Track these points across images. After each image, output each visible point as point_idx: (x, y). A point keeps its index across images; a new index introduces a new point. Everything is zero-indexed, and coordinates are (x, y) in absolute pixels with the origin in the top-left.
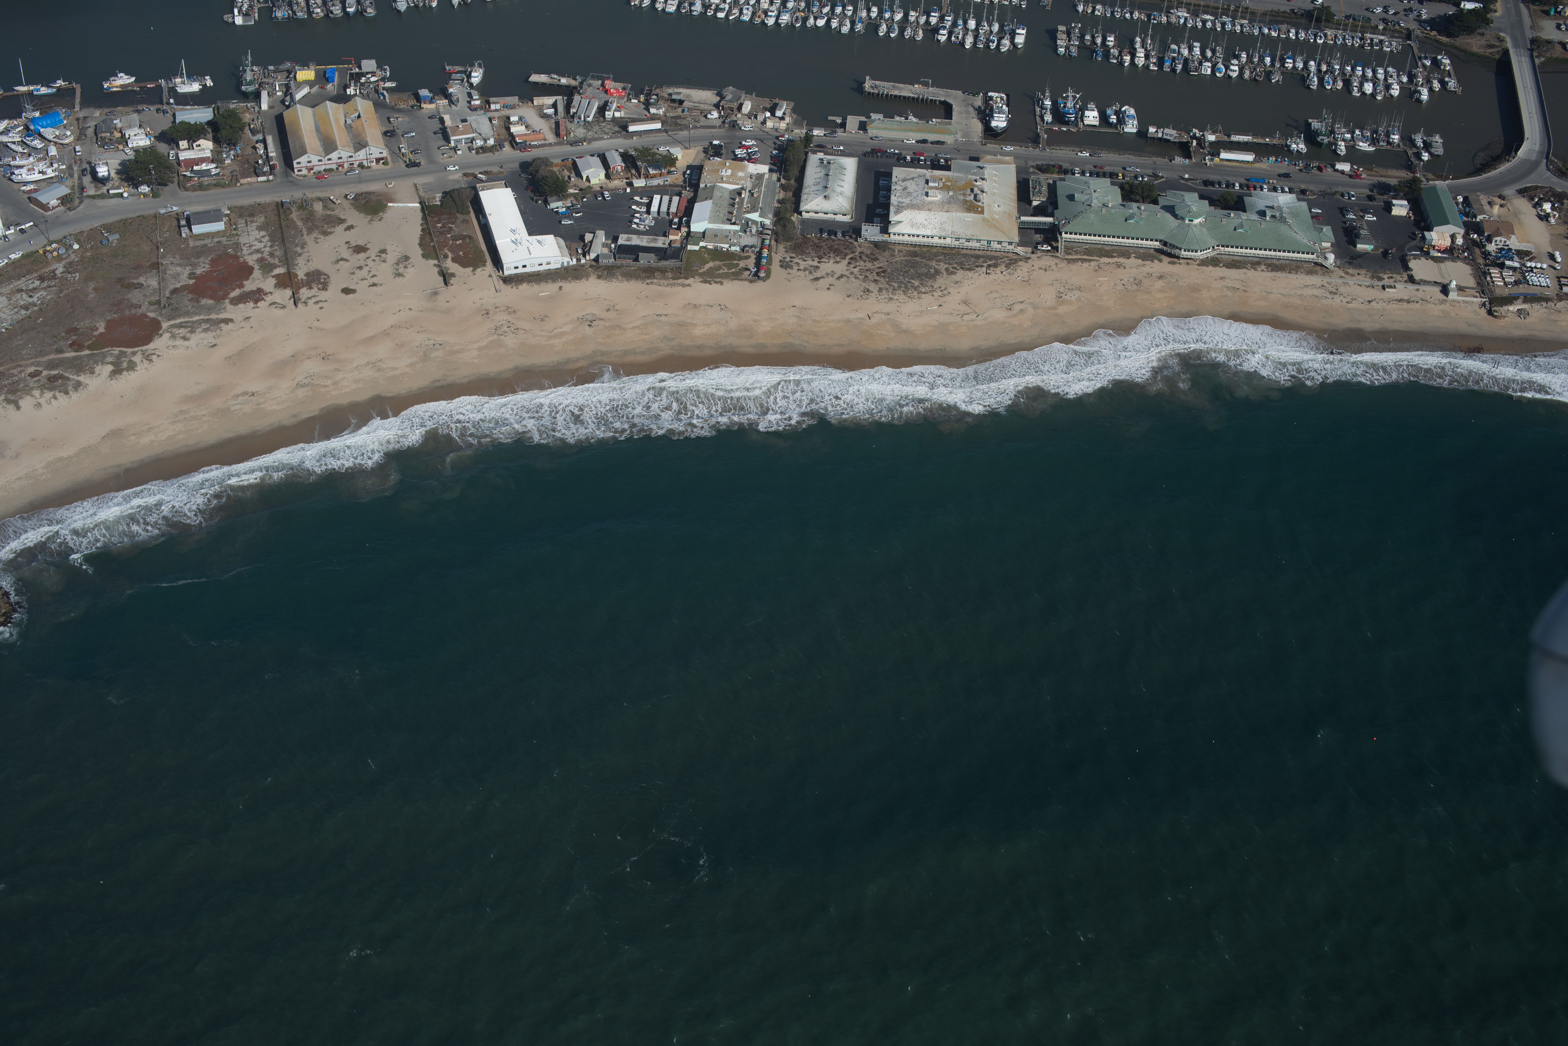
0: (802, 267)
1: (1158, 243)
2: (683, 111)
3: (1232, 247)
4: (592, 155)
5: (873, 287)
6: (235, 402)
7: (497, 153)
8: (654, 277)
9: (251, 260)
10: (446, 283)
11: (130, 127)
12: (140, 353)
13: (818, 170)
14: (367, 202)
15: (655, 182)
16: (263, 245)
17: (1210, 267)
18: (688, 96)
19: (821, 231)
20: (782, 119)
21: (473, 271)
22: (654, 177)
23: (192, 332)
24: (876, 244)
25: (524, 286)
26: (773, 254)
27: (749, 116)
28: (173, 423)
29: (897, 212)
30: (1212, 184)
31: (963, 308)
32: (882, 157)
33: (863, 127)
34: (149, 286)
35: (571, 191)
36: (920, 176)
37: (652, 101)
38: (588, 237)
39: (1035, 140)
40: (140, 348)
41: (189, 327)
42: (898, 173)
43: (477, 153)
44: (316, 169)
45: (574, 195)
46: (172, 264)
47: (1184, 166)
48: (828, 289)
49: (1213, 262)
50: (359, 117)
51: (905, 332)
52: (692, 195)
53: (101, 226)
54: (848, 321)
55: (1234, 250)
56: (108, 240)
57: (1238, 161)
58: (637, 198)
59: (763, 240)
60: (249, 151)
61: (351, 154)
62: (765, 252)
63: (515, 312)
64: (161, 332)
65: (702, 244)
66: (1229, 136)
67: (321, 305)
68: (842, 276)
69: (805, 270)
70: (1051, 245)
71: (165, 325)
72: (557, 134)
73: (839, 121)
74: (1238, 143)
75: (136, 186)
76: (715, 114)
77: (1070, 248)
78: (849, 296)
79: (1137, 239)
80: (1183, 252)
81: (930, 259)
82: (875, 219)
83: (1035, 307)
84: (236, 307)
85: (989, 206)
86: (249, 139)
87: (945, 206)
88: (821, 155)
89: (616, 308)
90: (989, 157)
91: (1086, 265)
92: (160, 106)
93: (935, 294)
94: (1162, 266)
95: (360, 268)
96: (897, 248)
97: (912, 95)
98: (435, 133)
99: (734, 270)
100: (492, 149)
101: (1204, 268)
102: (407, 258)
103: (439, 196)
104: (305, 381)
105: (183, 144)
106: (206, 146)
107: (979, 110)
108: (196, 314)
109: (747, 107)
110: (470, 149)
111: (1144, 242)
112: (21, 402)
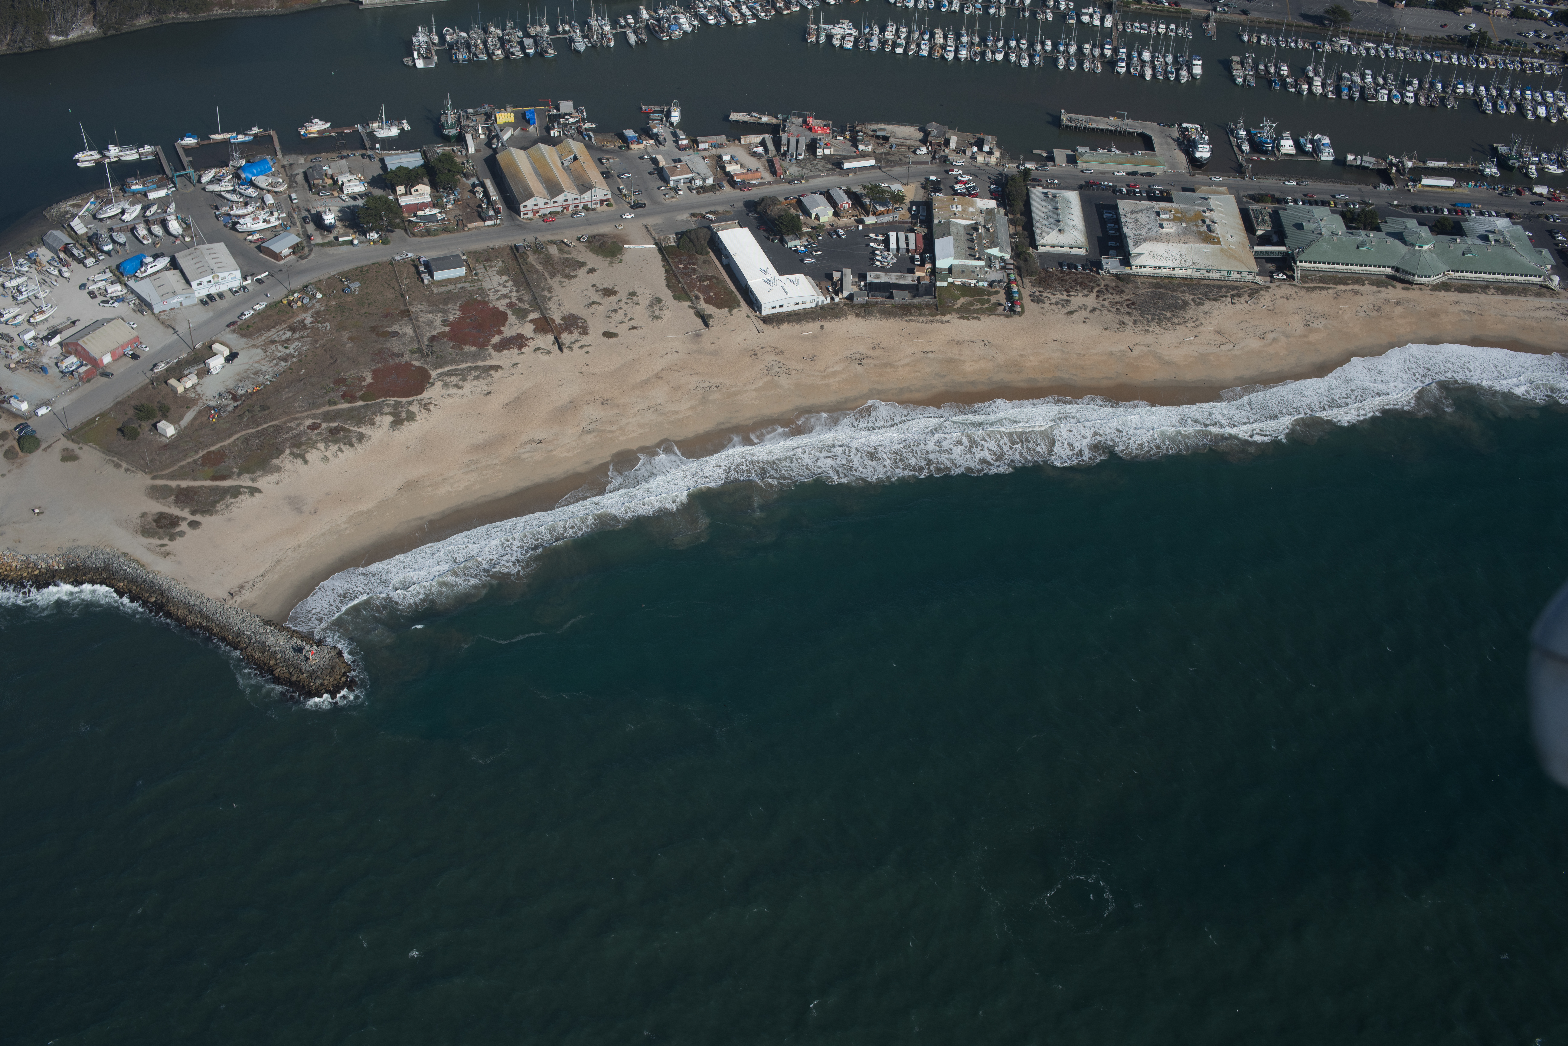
0: (1053, 301)
1: (1390, 270)
2: (891, 147)
3: (1462, 272)
4: (815, 193)
5: (1126, 319)
6: (525, 450)
7: (718, 193)
8: (912, 315)
9: (501, 305)
10: (707, 325)
11: (342, 173)
12: (416, 402)
13: (1044, 204)
14: (602, 244)
15: (885, 219)
16: (508, 290)
17: (1443, 292)
18: (892, 132)
19: (1061, 265)
20: (990, 153)
21: (730, 311)
22: (881, 214)
23: (464, 380)
24: (1118, 277)
25: (785, 326)
26: (1021, 289)
27: (957, 151)
28: (467, 473)
29: (1137, 243)
30: (1421, 210)
31: (1218, 338)
32: (1098, 190)
33: (1072, 160)
34: (406, 334)
35: (804, 229)
36: (1148, 208)
37: (859, 137)
38: (836, 275)
39: (1239, 170)
40: (415, 398)
41: (459, 375)
42: (1124, 206)
43: (698, 193)
44: (542, 212)
45: (807, 233)
46: (421, 311)
47: (1389, 193)
48: (1084, 322)
49: (1444, 287)
50: (575, 158)
51: (1169, 363)
52: (926, 231)
53: (338, 274)
54: (1111, 354)
55: (1464, 274)
56: (349, 288)
57: (1438, 187)
58: (872, 235)
59: (1009, 275)
60: (468, 195)
61: (576, 196)
62: (1015, 288)
63: (782, 352)
64: (431, 381)
65: (950, 280)
66: (1425, 162)
67: (586, 349)
68: (1094, 310)
69: (1057, 304)
70: (1284, 274)
71: (434, 373)
72: (773, 172)
73: (1045, 155)
74: (1433, 169)
75: (364, 233)
76: (924, 150)
77: (1306, 276)
78: (1106, 329)
79: (1370, 266)
80: (1416, 278)
81: (1174, 291)
82: (1111, 252)
83: (1287, 336)
84: (500, 354)
85: (1224, 236)
86: (464, 184)
87: (1182, 236)
88: (1040, 189)
89: (882, 345)
90: (1204, 188)
91: (1324, 292)
92: (364, 152)
93: (1188, 325)
94: (1396, 292)
95: (615, 311)
96: (1139, 280)
97: (1109, 128)
98: (650, 173)
99: (987, 305)
100: (712, 188)
101: (1437, 293)
102: (659, 301)
103: (672, 237)
104: (589, 427)
105: (401, 189)
106: (423, 192)
107: (1177, 140)
108: (462, 362)
109: (954, 142)
110: (690, 189)
111: (1377, 269)
112: (308, 456)
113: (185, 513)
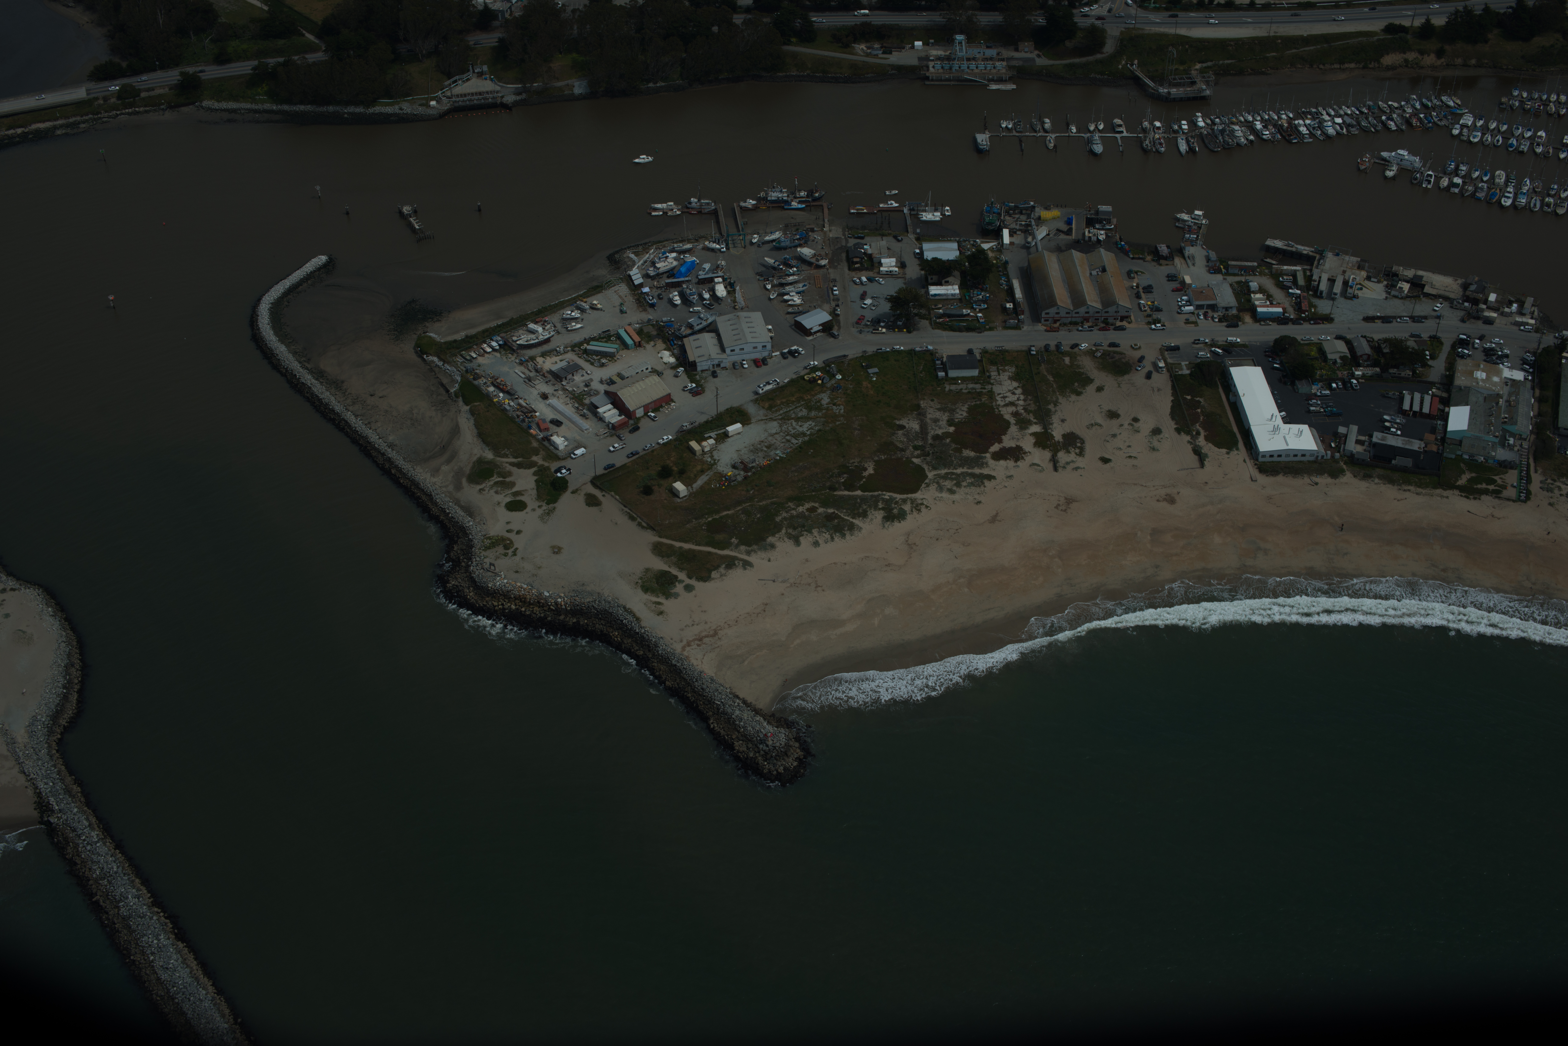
0: (1564, 492)
4: (1337, 337)
8: (1410, 483)
9: (1007, 413)
10: (1202, 464)
11: (880, 255)
12: (909, 500)
14: (1114, 362)
16: (1015, 398)
18: (1430, 280)
21: (1227, 453)
23: (958, 485)
25: (1280, 478)
26: (1532, 473)
27: (1494, 309)
34: (912, 429)
38: (1341, 431)
40: (910, 496)
41: (954, 479)
44: (1063, 321)
46: (930, 407)
50: (1104, 269)
52: (1445, 395)
53: (860, 357)
56: (868, 374)
61: (1098, 310)
62: (1525, 471)
64: (927, 481)
65: (1459, 452)
67: (1079, 471)
71: (931, 475)
72: (1299, 309)
84: (997, 463)
92: (905, 234)
98: (1174, 293)
99: (1491, 486)
100: (1234, 318)
102: (1160, 431)
103: (1186, 365)
108: (960, 466)
109: (1492, 300)
110: (1212, 316)
112: (801, 538)
113: (682, 576)
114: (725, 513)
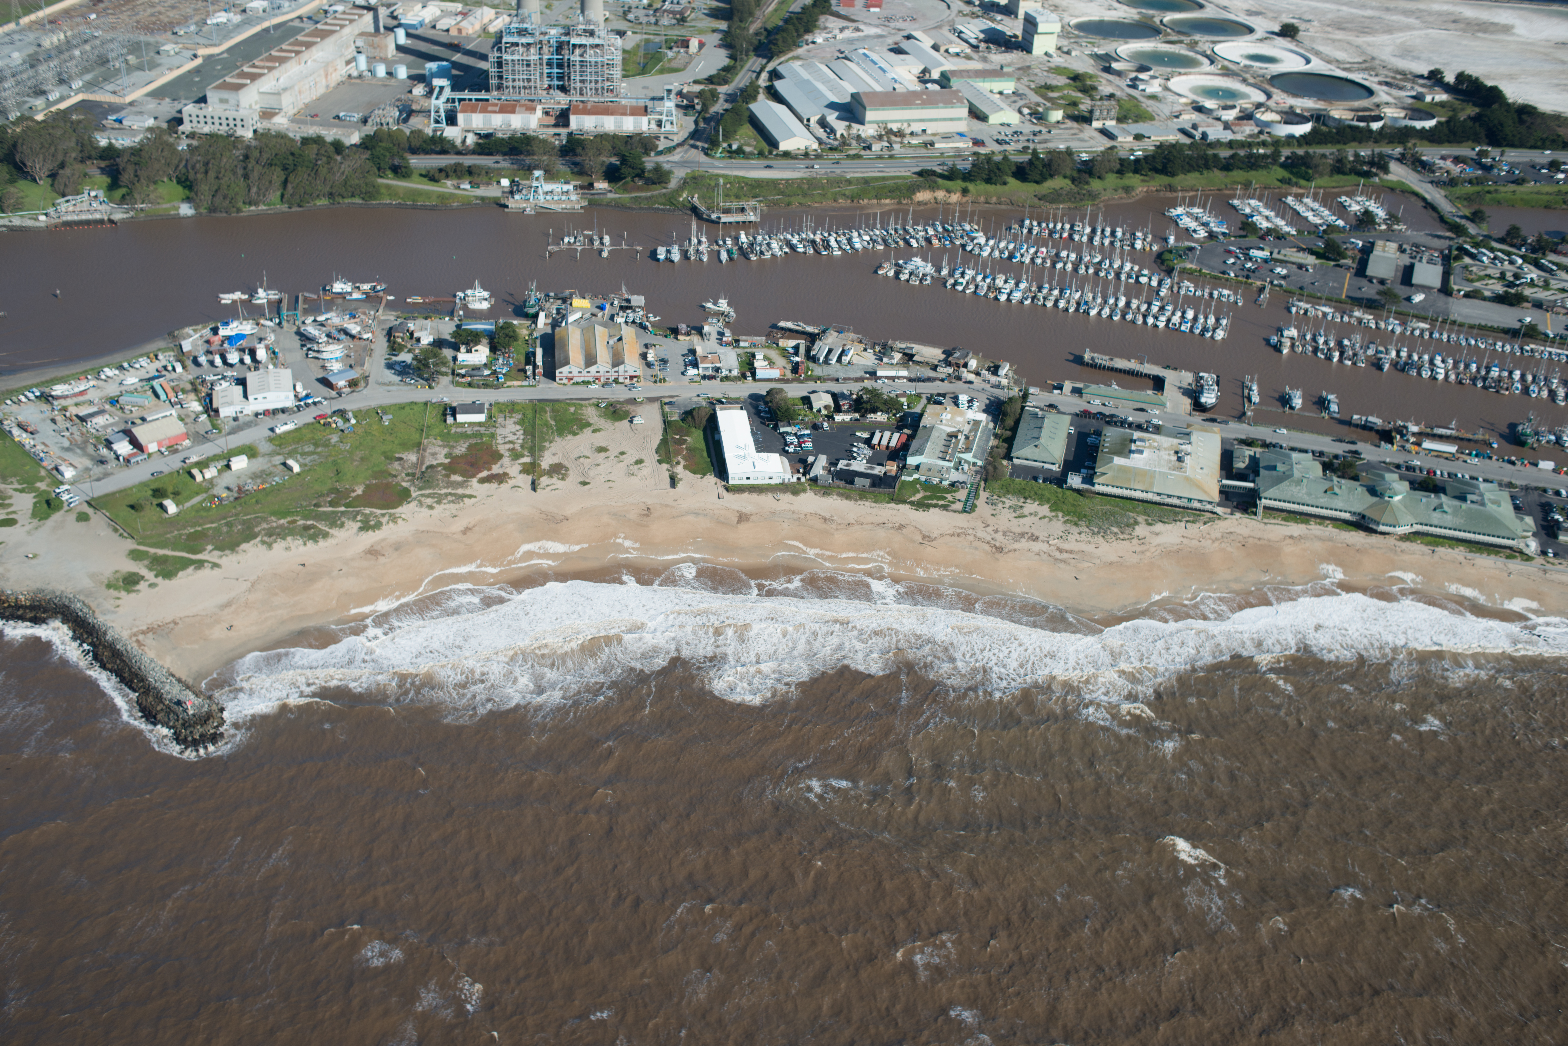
1: (1354, 516)
3: (1431, 526)
4: (825, 392)
5: (1074, 529)
7: (738, 383)
8: (866, 500)
9: (503, 449)
10: (674, 486)
12: (388, 514)
14: (613, 409)
15: (879, 420)
16: (515, 437)
17: (1409, 543)
18: (919, 351)
19: (1029, 476)
20: (1004, 377)
21: (698, 478)
23: (439, 502)
24: (1078, 492)
25: (745, 496)
26: (981, 491)
27: (973, 373)
30: (1414, 469)
32: (1093, 418)
33: (1078, 391)
34: (409, 460)
35: (801, 420)
36: (1128, 436)
37: (887, 352)
38: (811, 459)
39: (1242, 417)
40: (389, 511)
41: (436, 498)
42: (1107, 431)
43: (721, 381)
44: (576, 380)
45: (803, 423)
46: (432, 444)
47: (1386, 451)
48: (1030, 527)
49: (1411, 538)
50: (620, 339)
52: (910, 432)
53: (378, 407)
55: (1433, 529)
56: (382, 419)
57: (1440, 451)
59: (974, 478)
61: (608, 369)
64: (409, 499)
65: (916, 476)
66: (1433, 428)
67: (557, 492)
69: (1010, 508)
70: (1249, 509)
71: (414, 495)
72: (796, 372)
73: (1056, 383)
74: (1442, 435)
76: (942, 369)
77: (1269, 512)
78: (1049, 535)
79: (1335, 510)
80: (1381, 527)
81: (1131, 510)
82: (1082, 470)
84: (481, 486)
85: (1192, 467)
90: (1195, 427)
91: (1281, 529)
92: (450, 317)
94: (1356, 536)
96: (1100, 497)
97: (1127, 368)
99: (941, 501)
100: (735, 379)
101: (1401, 543)
102: (642, 461)
103: (680, 413)
105: (463, 349)
106: (482, 352)
107: (1190, 387)
108: (445, 488)
109: (973, 364)
110: (715, 377)
111: (1342, 513)
112: (274, 544)
113: (149, 575)
114: (209, 526)
